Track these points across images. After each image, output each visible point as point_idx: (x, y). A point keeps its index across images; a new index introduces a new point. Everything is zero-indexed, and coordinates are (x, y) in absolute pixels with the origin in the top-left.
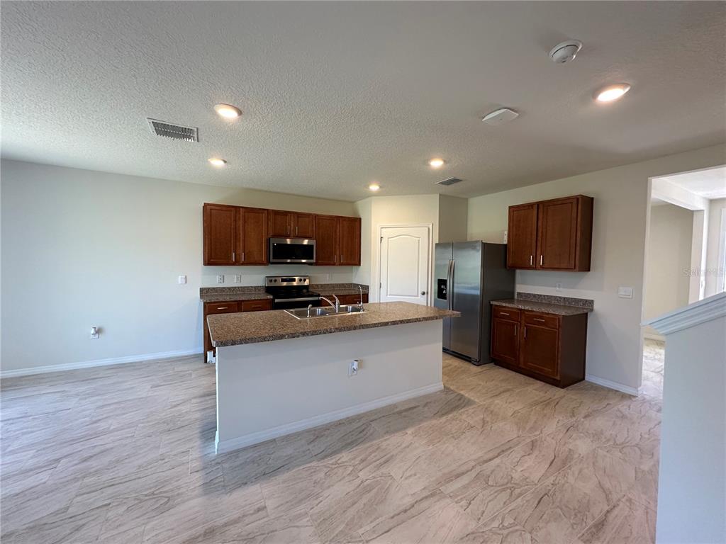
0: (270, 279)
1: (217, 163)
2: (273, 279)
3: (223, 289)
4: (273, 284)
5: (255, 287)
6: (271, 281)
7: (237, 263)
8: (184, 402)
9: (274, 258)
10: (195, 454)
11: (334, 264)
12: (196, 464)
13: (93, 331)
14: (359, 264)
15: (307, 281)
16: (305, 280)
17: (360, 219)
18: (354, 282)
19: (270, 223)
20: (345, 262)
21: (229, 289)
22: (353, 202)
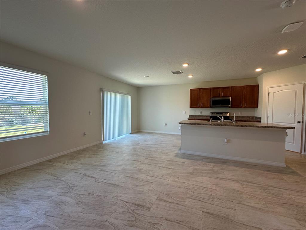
0: (212, 113)
1: (190, 77)
2: (213, 113)
3: (196, 116)
4: (213, 115)
5: (206, 116)
6: (212, 114)
7: (199, 107)
8: (179, 143)
9: (212, 105)
10: (177, 151)
11: (241, 107)
12: (176, 153)
13: (165, 125)
14: (257, 107)
15: (228, 114)
16: (227, 114)
17: (259, 85)
18: (256, 116)
19: (212, 93)
20: (247, 106)
21: (198, 116)
22: (256, 78)
